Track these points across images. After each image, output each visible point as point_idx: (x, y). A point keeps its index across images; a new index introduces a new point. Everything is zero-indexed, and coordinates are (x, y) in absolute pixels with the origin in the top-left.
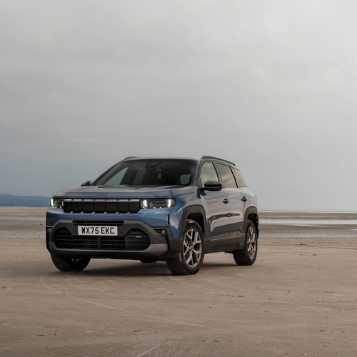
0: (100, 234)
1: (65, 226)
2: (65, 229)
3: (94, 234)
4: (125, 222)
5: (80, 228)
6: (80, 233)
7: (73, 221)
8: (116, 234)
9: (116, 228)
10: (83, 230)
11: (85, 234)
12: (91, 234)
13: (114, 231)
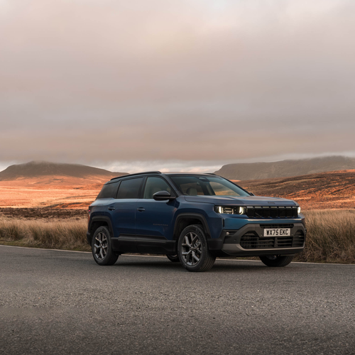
0: (279, 235)
1: (254, 230)
2: (254, 232)
3: (275, 235)
4: (295, 225)
5: (265, 230)
6: (265, 235)
7: (261, 225)
8: (289, 235)
9: (289, 229)
10: (268, 232)
11: (269, 236)
12: (273, 236)
13: (288, 232)
